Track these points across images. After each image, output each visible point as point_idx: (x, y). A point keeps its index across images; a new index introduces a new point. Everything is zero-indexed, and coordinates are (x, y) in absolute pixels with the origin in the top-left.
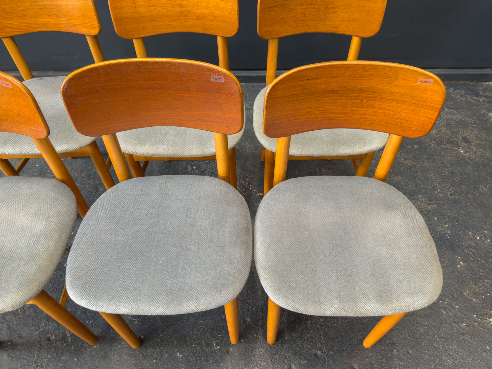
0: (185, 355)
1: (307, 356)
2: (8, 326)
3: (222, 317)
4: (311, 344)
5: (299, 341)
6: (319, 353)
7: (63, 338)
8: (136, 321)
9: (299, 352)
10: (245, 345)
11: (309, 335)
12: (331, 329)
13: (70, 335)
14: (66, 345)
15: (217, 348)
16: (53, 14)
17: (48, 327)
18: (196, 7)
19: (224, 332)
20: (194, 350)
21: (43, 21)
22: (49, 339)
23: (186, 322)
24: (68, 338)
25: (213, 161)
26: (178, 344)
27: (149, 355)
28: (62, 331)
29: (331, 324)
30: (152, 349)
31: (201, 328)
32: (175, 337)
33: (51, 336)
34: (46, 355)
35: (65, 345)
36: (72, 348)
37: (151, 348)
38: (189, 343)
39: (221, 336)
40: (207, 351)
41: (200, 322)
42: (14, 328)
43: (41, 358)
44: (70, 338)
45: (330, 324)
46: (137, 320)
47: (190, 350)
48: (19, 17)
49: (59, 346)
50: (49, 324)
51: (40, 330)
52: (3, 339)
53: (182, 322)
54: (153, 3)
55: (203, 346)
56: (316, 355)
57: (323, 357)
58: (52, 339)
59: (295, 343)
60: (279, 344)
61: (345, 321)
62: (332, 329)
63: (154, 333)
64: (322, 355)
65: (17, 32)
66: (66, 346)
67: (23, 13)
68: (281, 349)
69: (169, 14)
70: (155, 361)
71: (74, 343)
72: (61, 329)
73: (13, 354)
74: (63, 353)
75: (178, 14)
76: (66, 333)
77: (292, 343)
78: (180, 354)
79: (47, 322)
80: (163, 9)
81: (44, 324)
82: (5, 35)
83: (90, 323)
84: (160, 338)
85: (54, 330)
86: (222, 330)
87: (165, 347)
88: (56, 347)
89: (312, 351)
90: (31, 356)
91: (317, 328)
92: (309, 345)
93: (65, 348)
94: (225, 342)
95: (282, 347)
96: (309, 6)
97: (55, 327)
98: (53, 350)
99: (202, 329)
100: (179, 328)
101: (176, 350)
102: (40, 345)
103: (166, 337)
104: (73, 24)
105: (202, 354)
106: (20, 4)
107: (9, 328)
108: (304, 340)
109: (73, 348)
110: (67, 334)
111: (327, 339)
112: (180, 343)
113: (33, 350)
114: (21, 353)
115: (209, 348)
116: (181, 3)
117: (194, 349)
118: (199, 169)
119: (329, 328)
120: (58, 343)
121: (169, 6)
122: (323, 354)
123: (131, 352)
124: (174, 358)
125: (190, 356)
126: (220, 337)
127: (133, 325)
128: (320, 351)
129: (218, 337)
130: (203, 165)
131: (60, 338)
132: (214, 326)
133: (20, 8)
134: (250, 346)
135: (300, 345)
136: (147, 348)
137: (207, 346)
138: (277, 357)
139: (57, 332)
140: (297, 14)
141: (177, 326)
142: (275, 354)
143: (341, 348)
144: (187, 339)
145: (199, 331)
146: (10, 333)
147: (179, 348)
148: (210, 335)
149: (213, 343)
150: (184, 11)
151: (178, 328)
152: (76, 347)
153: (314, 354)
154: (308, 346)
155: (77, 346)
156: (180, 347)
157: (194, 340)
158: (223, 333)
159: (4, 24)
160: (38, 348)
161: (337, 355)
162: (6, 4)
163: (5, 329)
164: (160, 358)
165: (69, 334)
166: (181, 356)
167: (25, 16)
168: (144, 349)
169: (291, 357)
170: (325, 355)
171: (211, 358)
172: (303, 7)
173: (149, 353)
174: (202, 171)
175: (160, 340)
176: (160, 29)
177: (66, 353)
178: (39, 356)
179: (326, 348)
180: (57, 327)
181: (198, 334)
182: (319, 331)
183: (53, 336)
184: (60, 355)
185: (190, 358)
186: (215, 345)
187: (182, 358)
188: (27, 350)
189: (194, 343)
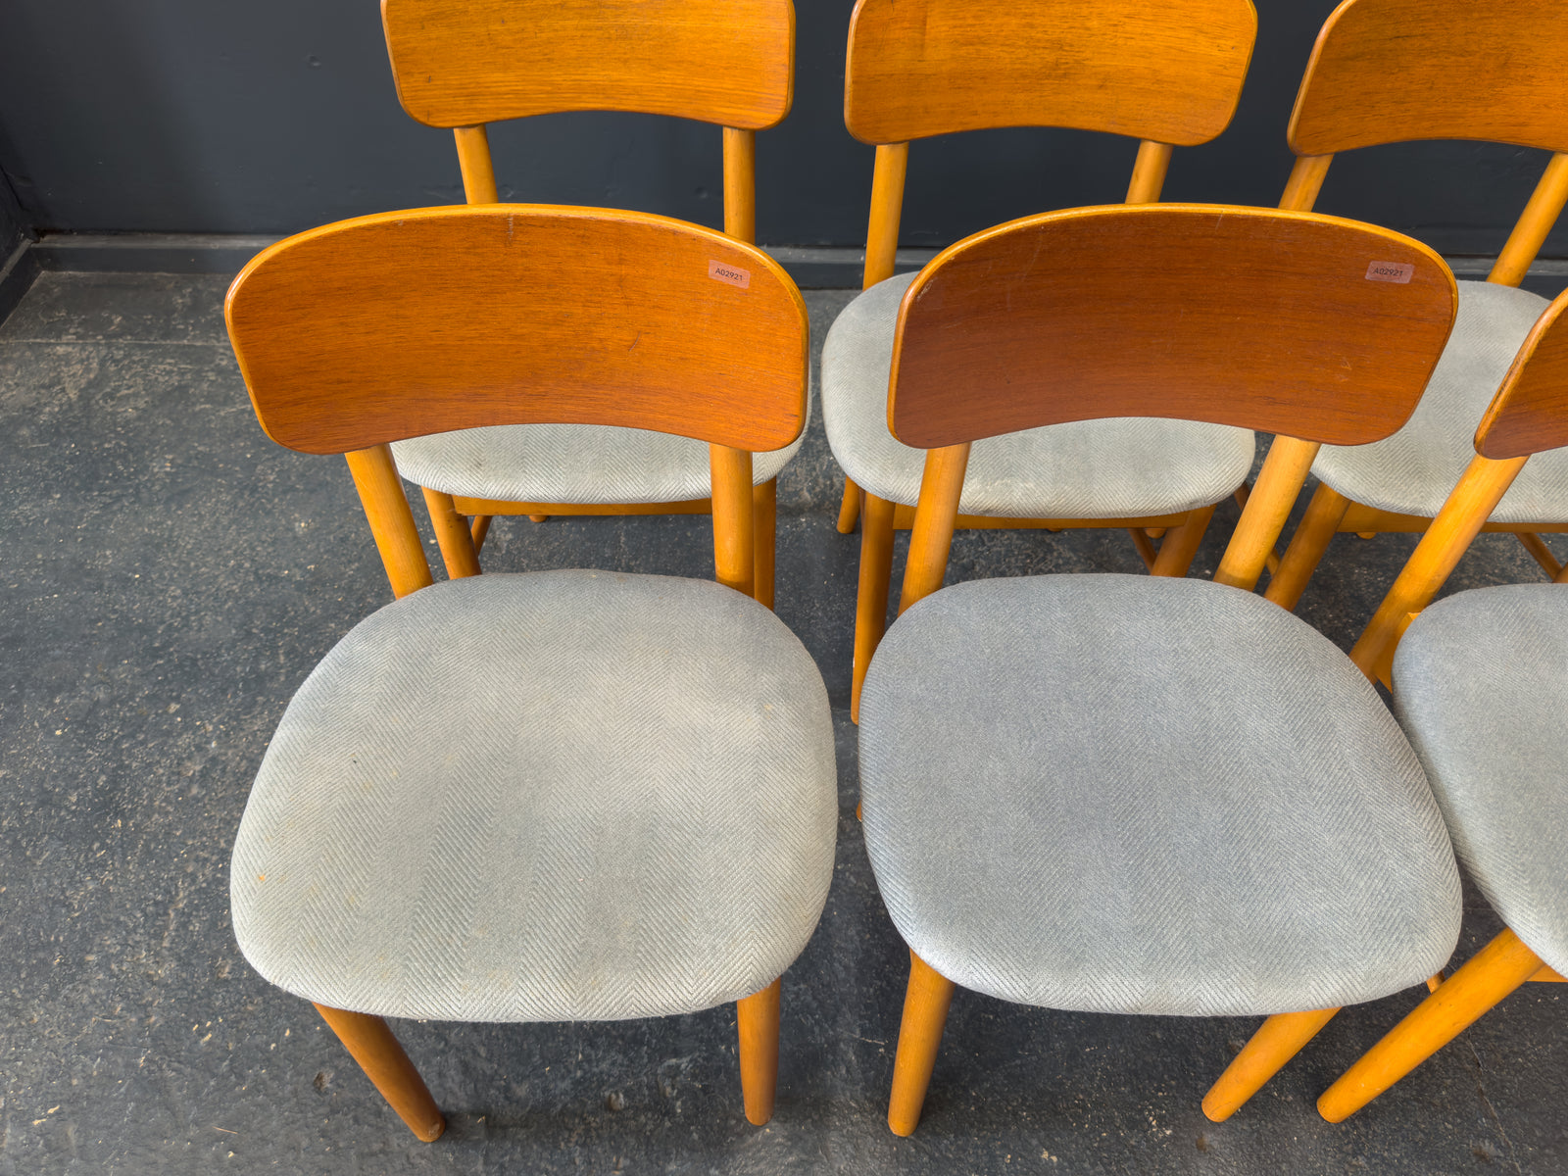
0: (1065, 1155)
1: (1454, 1159)
2: (461, 1062)
3: (1155, 1037)
4: (1459, 1121)
5: (1418, 1113)
6: (1488, 1147)
7: (657, 1103)
8: (881, 1046)
9: (1425, 1145)
10: (1250, 1126)
11: (1444, 1093)
12: (1508, 1073)
13: (676, 1091)
14: (670, 1124)
15: (1165, 1133)
16: (640, 56)
17: (597, 1066)
18: (1108, 51)
19: (1173, 1083)
20: (1090, 1140)
21: (601, 78)
22: (608, 1106)
23: (1043, 1050)
24: (671, 1101)
25: (992, 535)
26: (1036, 1122)
27: (951, 1156)
28: (645, 1079)
29: (1505, 1057)
30: (956, 1137)
31: (1096, 1069)
32: (1020, 1100)
33: (614, 1096)
34: (614, 1159)
35: (668, 1124)
36: (694, 1134)
37: (952, 1136)
38: (1071, 1116)
39: (1168, 1095)
40: (1133, 1142)
41: (1088, 1050)
42: (484, 1071)
43: (598, 1167)
44: (679, 1103)
45: (1499, 1056)
46: (883, 1043)
47: (1081, 1142)
48: (530, 62)
49: (648, 1128)
50: (596, 1055)
51: (572, 1075)
52: (453, 1104)
53: (1030, 1050)
54: (976, 34)
55: (1119, 1128)
56: (1481, 1157)
57: (1508, 1163)
58: (619, 1107)
59: (1407, 1120)
60: (1356, 1122)
61: (1546, 1048)
62: (1513, 1073)
63: (950, 1087)
64: (1502, 1155)
65: (511, 108)
66: (670, 1129)
67: (546, 51)
68: (1367, 1137)
69: (1013, 69)
71: (696, 1117)
72: (640, 1072)
73: (502, 1156)
74: (667, 1154)
75: (1044, 70)
76: (660, 1086)
77: (1397, 1119)
78: (1050, 1154)
79: (588, 1050)
80: (1001, 54)
81: (580, 1056)
82: (469, 120)
83: (731, 1052)
84: (972, 1101)
85: (620, 1076)
86: (1166, 1076)
87: (997, 1131)
88: (640, 1131)
89: (1468, 1145)
90: (564, 1163)
91: (1465, 1070)
92: (1453, 1124)
93: (669, 1133)
94: (1183, 1115)
95: (1371, 1132)
96: (1453, 58)
97: (622, 1065)
98: (632, 1141)
99: (1099, 1073)
100: (1024, 1069)
101: (1034, 1142)
102: (583, 1127)
103: (990, 1099)
104: (699, 91)
105: (1121, 1153)
106: (544, 23)
107: (466, 1068)
108: (1433, 1109)
109: (695, 1136)
110: (664, 1091)
111: (1503, 1106)
112: (1040, 1119)
113: (566, 1143)
114: (526, 1154)
115: (1138, 1133)
116: (1062, 35)
117: (1091, 1136)
118: (955, 561)
119: (1502, 1070)
120: (643, 1119)
121: (1021, 43)
122: (1504, 1153)
123: (891, 1147)
124: (1034, 1166)
125: (1084, 1161)
126: (1164, 1097)
127: (875, 1059)
128: (1492, 1145)
129: (1157, 1098)
130: (964, 547)
131: (647, 1101)
132: (1135, 1064)
133: (543, 35)
134: (1266, 1126)
135: (1424, 1123)
136: (939, 1134)
137: (1131, 1129)
138: (1362, 1161)
139: (630, 1083)
140: (1411, 82)
141: (1018, 1062)
142: (1355, 1155)
143: (1554, 1135)
144: (1061, 1105)
145: (1091, 1079)
146: (472, 1085)
147: (1042, 1133)
148: (1132, 1092)
149: (1146, 1120)
150: (1063, 61)
151: (1021, 1070)
152: (706, 1131)
153: (1476, 1154)
154: (1450, 1126)
155: (707, 1128)
156: (1044, 1130)
157: (1084, 1108)
158: (1172, 1087)
159: (478, 83)
160: (579, 1135)
161: (1548, 1156)
162: (503, 22)
163: (452, 1072)
164: (989, 1169)
165: (673, 1089)
166: (1054, 1159)
167: (549, 60)
168: (929, 1137)
169: (1405, 1162)
170: (1512, 1157)
171: (1154, 1166)
172: (1434, 61)
173: (950, 1150)
174: (963, 566)
175: (973, 1109)
176: (975, 113)
177: (677, 1151)
178: (590, 1163)
179: (1509, 1136)
180: (628, 1066)
181: (1093, 1088)
182: (1472, 1079)
183: (621, 1096)
184: (658, 1158)
185: (1087, 1165)
186: (1154, 1123)
187: (1060, 1167)
188: (544, 1143)
189: (1088, 1119)
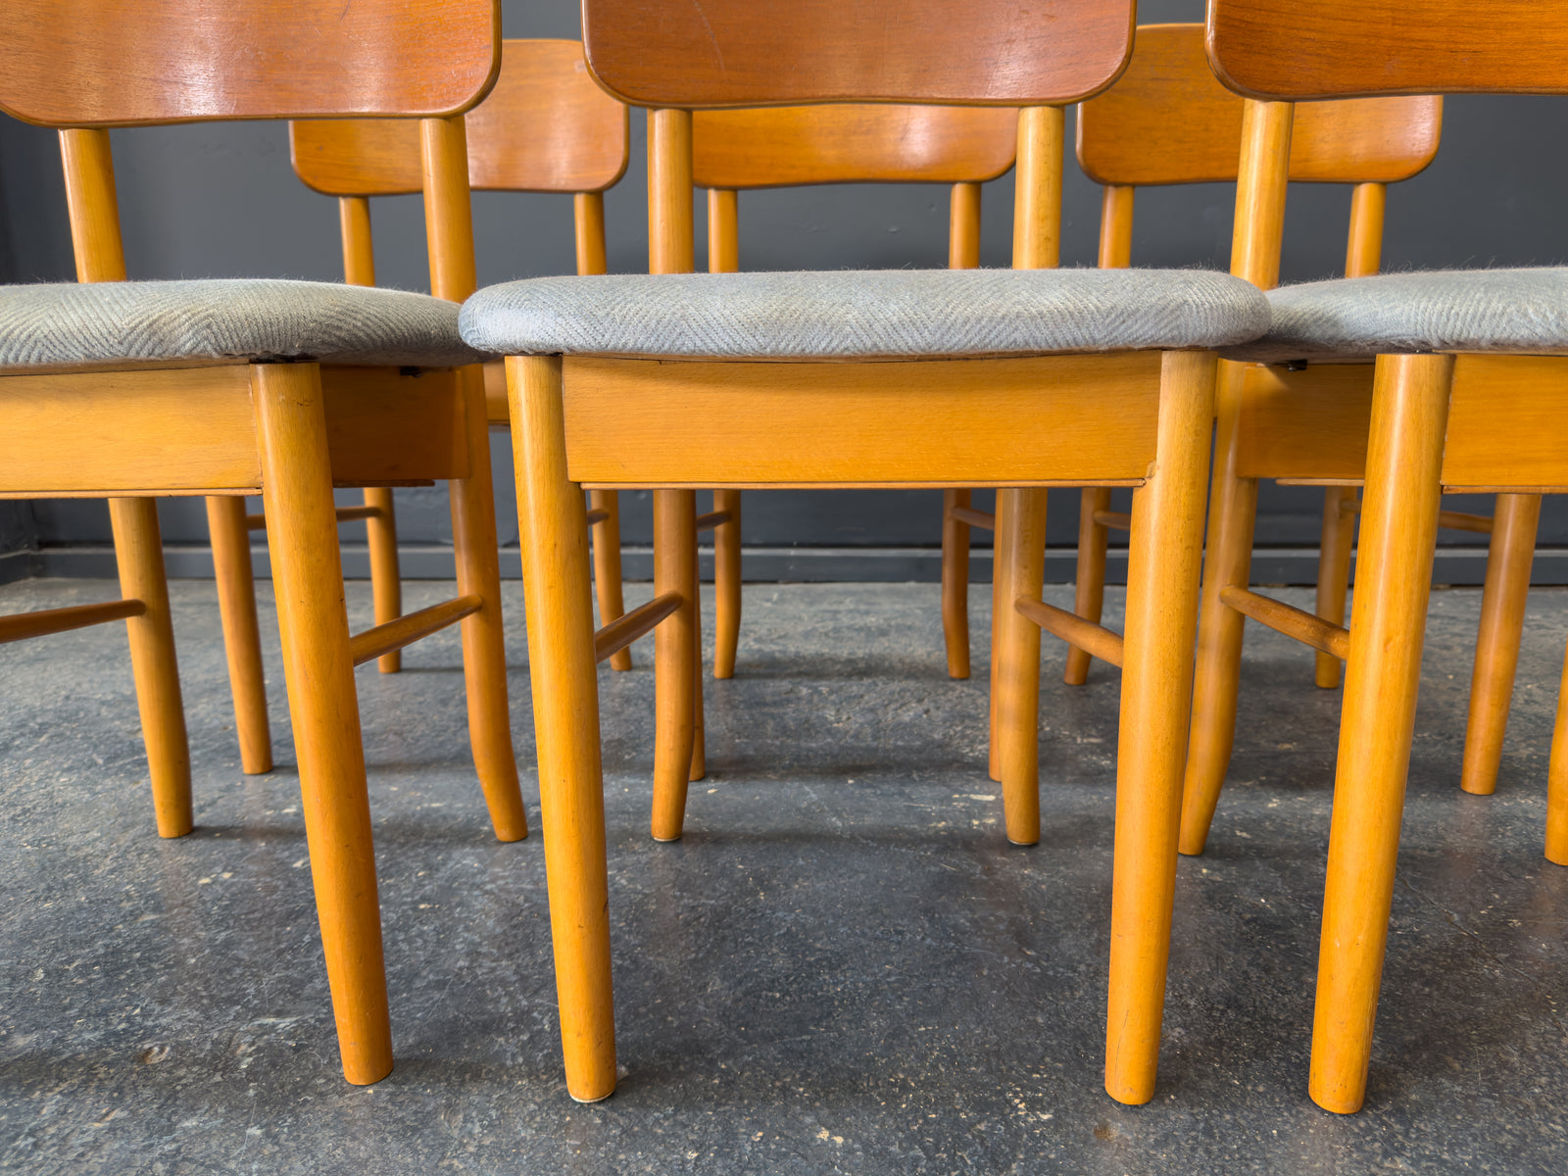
0: (859, 1137)
7: (215, 1058)
14: (220, 1079)
15: (1038, 1117)
19: (1059, 1065)
20: (907, 1121)
22: (140, 1058)
23: (849, 1028)
24: (240, 1056)
26: (816, 1100)
27: (660, 1130)
28: (217, 1033)
30: (677, 1111)
31: (931, 1048)
32: (798, 1075)
33: (155, 1047)
34: (105, 1110)
35: (217, 1079)
36: (251, 1091)
37: (670, 1109)
38: (879, 1094)
39: (1049, 1078)
40: (982, 1127)
41: (923, 1029)
43: (72, 1118)
44: (251, 1059)
47: (890, 1123)
49: (184, 1081)
50: (162, 1011)
51: (111, 1027)
53: (828, 1027)
55: (958, 1110)
58: (156, 1059)
63: (687, 1059)
66: (217, 1084)
70: (695, 1155)
71: (267, 1073)
72: (213, 1028)
74: (192, 1108)
76: (236, 1042)
78: (833, 1134)
79: (154, 1006)
81: (137, 1011)
84: (717, 1074)
85: (180, 1029)
86: (1047, 1059)
87: (747, 1108)
88: (170, 1084)
93: (212, 1089)
94: (1072, 1100)
97: (191, 1021)
98: (146, 1094)
99: (936, 1053)
100: (813, 1045)
101: (809, 1120)
102: (84, 1077)
103: (748, 1073)
105: (957, 1137)
109: (251, 1093)
110: (239, 1046)
112: (827, 1096)
113: (43, 1092)
115: (993, 1115)
117: (910, 1117)
120: (182, 1072)
123: (563, 1116)
124: (801, 1147)
125: (893, 1144)
126: (1042, 1080)
129: (1030, 1080)
131: (201, 1056)
132: (997, 1045)
135: (1510, 1123)
136: (647, 1106)
137: (980, 1112)
138: (1401, 1163)
139: (191, 1035)
141: (806, 1037)
144: (866, 1083)
145: (922, 1058)
147: (826, 1112)
148: (989, 1071)
149: (1009, 1101)
151: (809, 1046)
152: (272, 1089)
155: (275, 1086)
156: (830, 1108)
157: (904, 1087)
158: (1056, 1070)
160: (71, 1085)
164: (719, 1146)
165: (245, 1047)
166: (839, 1139)
168: (631, 1108)
171: (1016, 1156)
173: (661, 1124)
175: (716, 1082)
177: (211, 1107)
178: (63, 1113)
181: (922, 1067)
183: (168, 1049)
184: (174, 1113)
185: (896, 1149)
186: (1021, 1106)
187: (848, 1151)
188: (10, 1090)
189: (907, 1098)
